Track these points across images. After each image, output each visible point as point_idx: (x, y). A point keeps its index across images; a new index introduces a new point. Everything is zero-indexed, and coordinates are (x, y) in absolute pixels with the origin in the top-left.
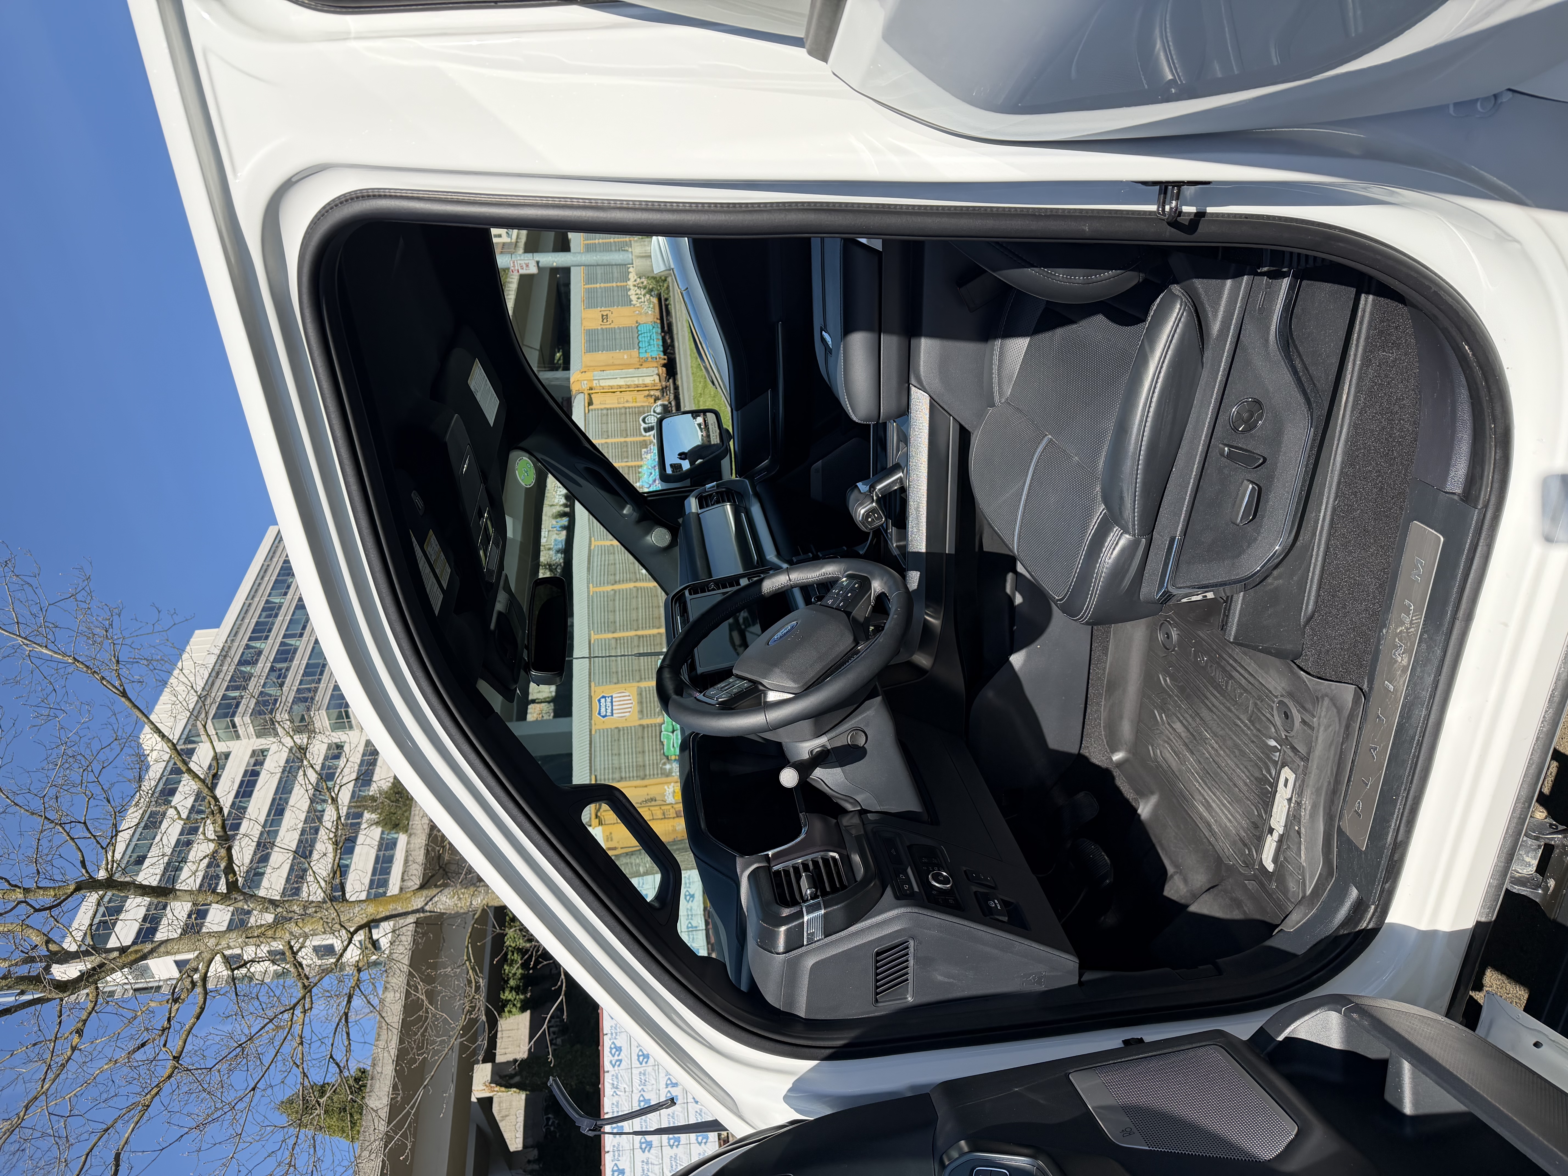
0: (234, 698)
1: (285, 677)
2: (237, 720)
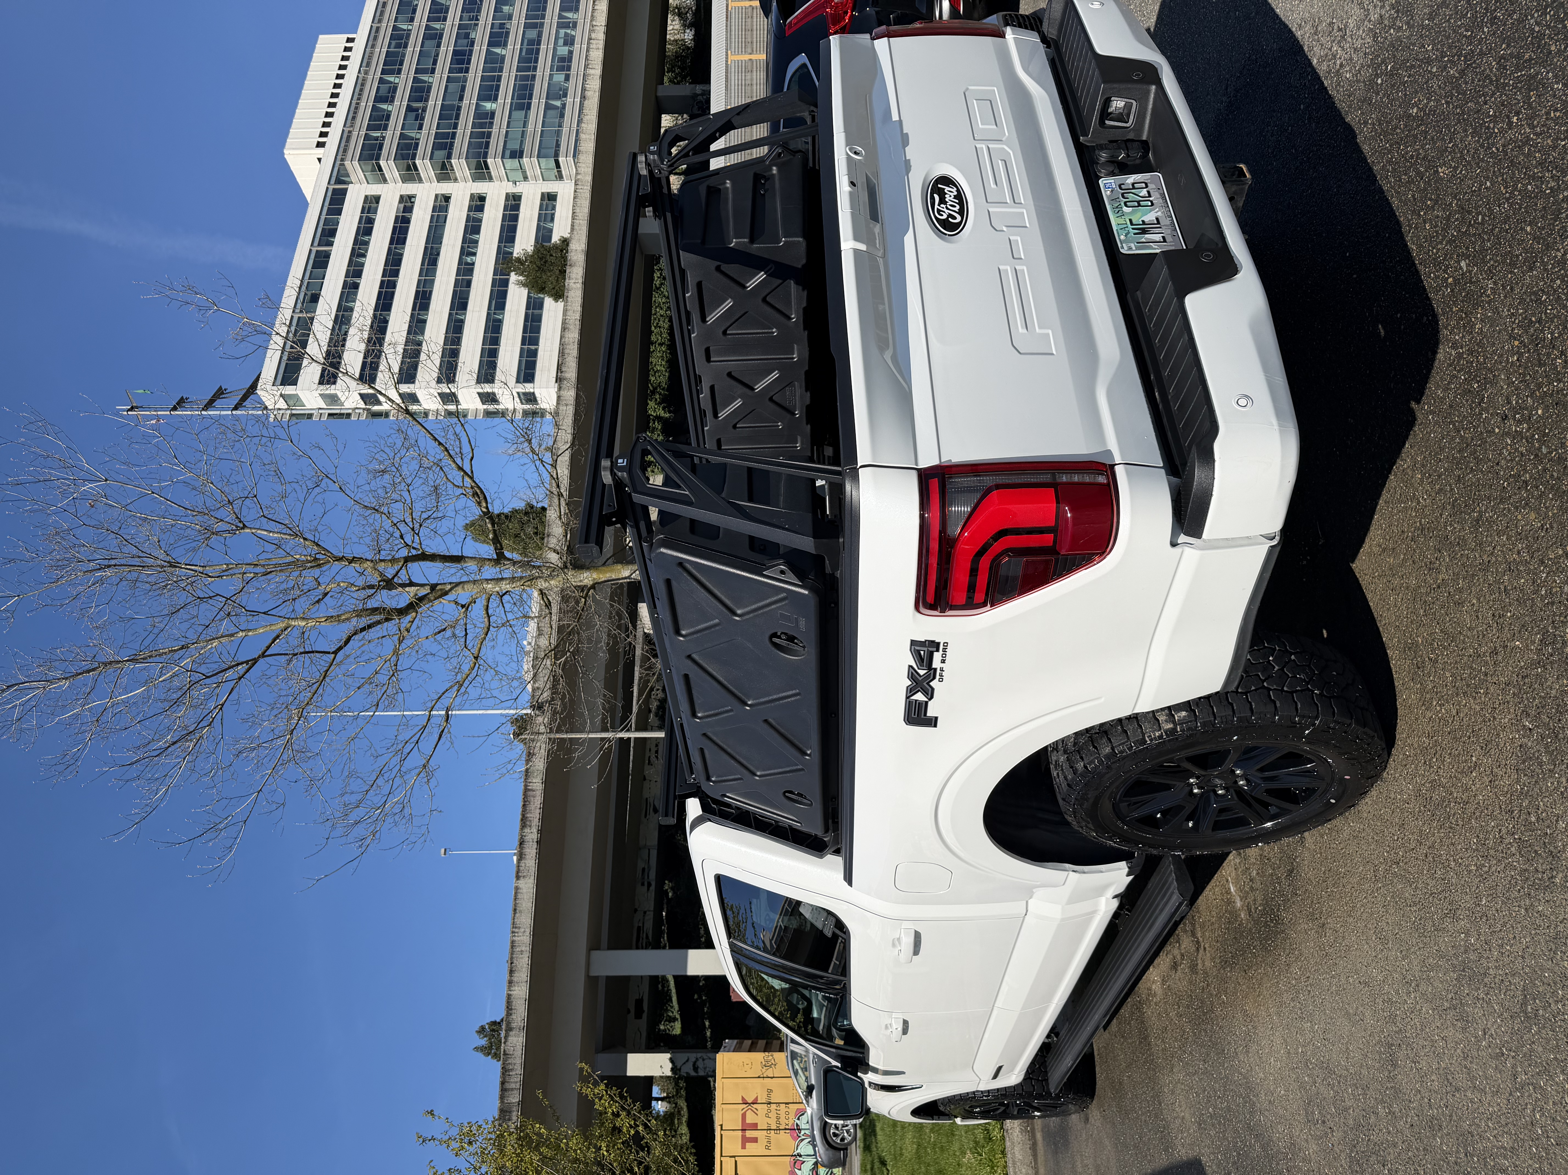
0: (376, 139)
1: (423, 119)
2: (382, 163)
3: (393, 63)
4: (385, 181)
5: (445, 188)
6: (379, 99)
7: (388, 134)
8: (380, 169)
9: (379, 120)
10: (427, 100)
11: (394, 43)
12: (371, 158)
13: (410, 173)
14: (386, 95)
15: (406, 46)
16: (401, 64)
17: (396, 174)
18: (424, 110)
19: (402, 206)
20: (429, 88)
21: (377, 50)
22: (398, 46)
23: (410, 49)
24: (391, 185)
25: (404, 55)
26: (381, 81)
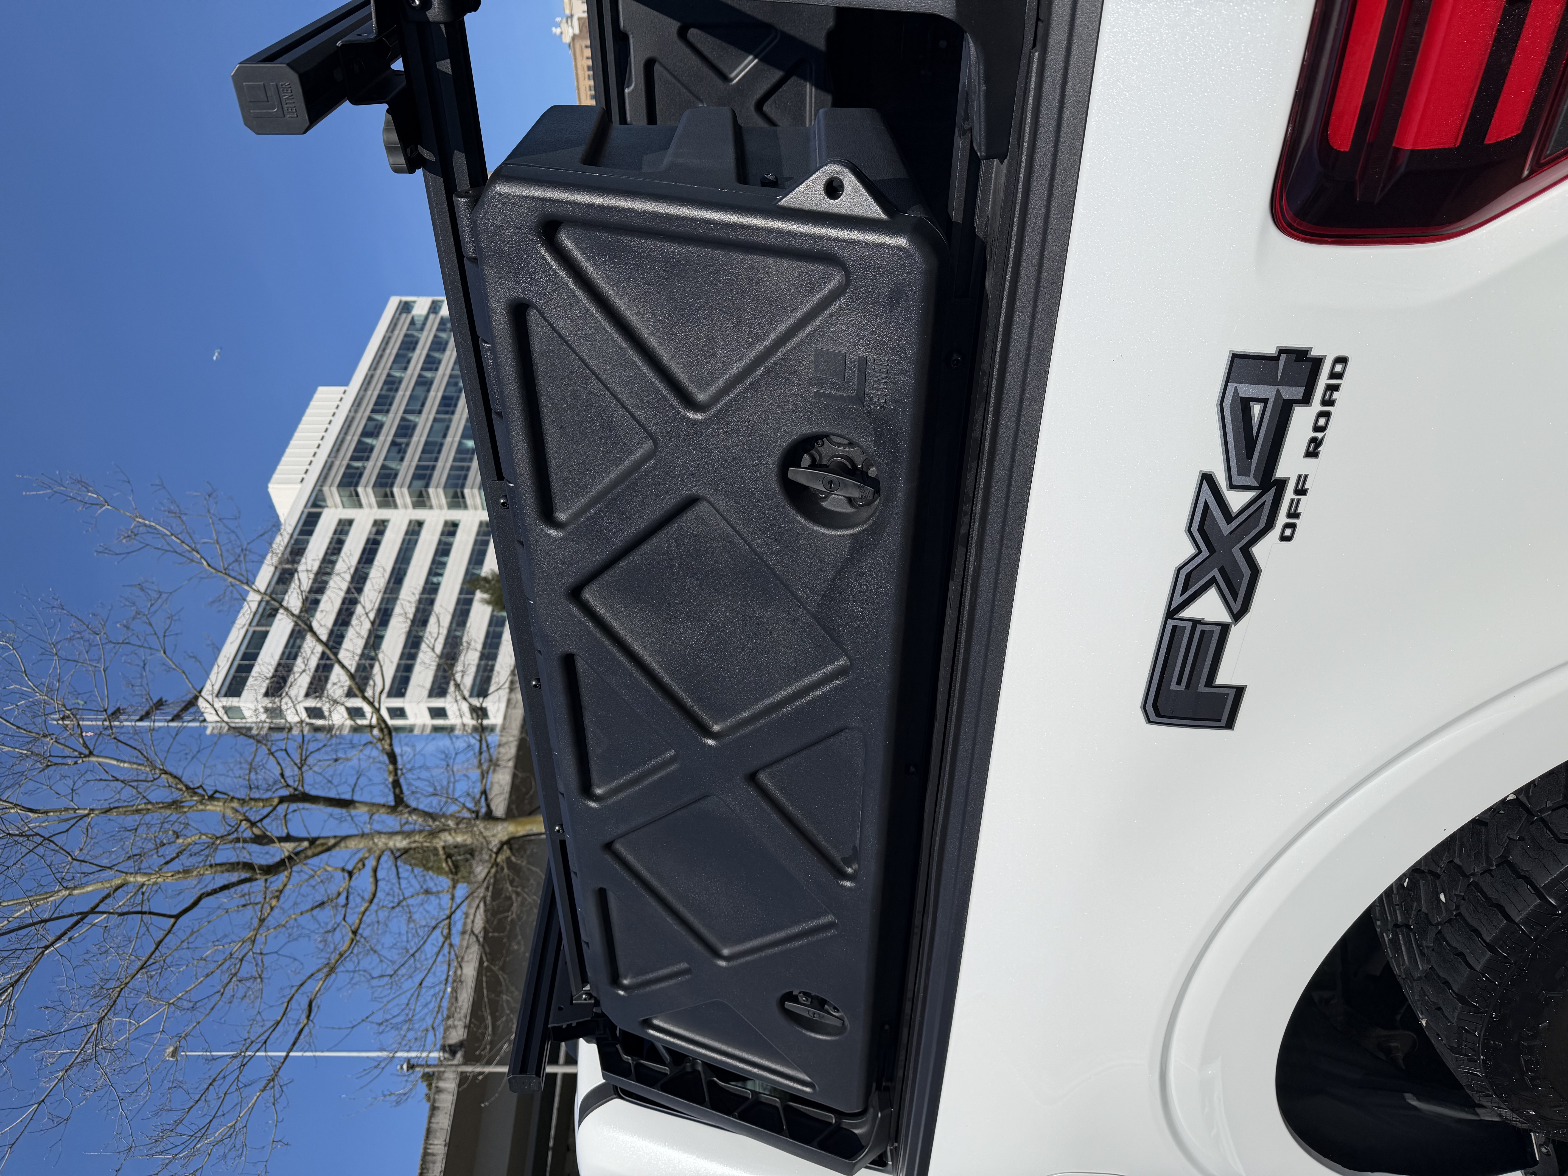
0: (357, 468)
1: (405, 452)
2: (360, 490)
3: (383, 404)
4: (360, 505)
5: (420, 514)
6: (365, 434)
7: (370, 464)
8: (357, 495)
9: (363, 452)
10: (411, 436)
11: (386, 387)
12: (349, 484)
13: (387, 500)
14: (373, 430)
15: (397, 390)
16: (391, 404)
17: (373, 500)
18: (408, 445)
19: (374, 530)
20: (415, 426)
21: (369, 393)
22: (390, 390)
23: (400, 393)
24: (366, 511)
25: (394, 398)
26: (370, 419)
